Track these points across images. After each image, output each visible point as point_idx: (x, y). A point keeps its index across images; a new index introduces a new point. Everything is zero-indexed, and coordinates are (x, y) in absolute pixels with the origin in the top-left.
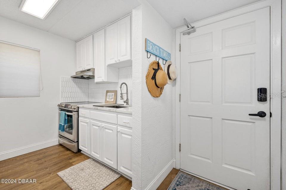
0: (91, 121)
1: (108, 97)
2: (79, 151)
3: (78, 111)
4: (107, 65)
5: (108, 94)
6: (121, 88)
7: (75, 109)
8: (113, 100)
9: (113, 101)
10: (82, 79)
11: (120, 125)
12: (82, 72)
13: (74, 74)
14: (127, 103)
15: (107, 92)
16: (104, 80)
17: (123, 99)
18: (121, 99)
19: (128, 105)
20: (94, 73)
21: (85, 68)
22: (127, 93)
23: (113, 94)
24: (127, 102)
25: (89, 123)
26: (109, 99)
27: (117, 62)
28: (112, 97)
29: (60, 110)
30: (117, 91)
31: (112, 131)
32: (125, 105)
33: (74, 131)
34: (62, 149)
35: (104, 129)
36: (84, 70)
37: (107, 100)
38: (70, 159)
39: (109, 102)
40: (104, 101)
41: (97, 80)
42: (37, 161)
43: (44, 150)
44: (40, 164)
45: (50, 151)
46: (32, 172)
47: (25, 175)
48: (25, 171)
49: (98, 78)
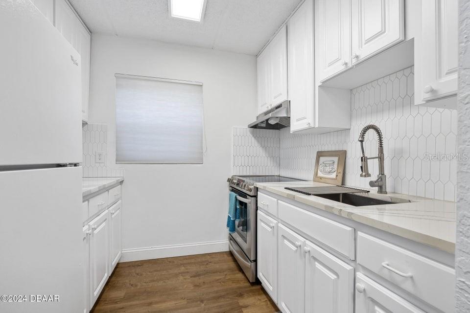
0: (280, 225)
1: (321, 167)
2: (258, 282)
3: (256, 197)
4: (318, 83)
5: (322, 159)
6: (362, 141)
7: (250, 190)
8: (333, 176)
9: (335, 177)
10: (268, 130)
11: (364, 268)
12: (266, 113)
13: (253, 120)
14: (381, 187)
15: (320, 154)
16: (312, 125)
17: (368, 175)
18: (361, 176)
19: (386, 193)
20: (288, 110)
21: (271, 105)
22: (381, 158)
23: (336, 159)
24: (380, 184)
25: (275, 228)
26: (324, 172)
27: (350, 66)
28: (332, 169)
29: (231, 188)
30: (345, 152)
31: (336, 277)
32: (374, 193)
33: (250, 235)
34: (232, 265)
35: (312, 259)
36: (270, 108)
37: (320, 174)
38: (241, 295)
39: (323, 180)
40: (311, 176)
41: (295, 126)
42: (195, 276)
43: (209, 257)
44: (195, 286)
45: (215, 263)
46: (182, 298)
47: (173, 303)
48: (176, 291)
49: (298, 120)
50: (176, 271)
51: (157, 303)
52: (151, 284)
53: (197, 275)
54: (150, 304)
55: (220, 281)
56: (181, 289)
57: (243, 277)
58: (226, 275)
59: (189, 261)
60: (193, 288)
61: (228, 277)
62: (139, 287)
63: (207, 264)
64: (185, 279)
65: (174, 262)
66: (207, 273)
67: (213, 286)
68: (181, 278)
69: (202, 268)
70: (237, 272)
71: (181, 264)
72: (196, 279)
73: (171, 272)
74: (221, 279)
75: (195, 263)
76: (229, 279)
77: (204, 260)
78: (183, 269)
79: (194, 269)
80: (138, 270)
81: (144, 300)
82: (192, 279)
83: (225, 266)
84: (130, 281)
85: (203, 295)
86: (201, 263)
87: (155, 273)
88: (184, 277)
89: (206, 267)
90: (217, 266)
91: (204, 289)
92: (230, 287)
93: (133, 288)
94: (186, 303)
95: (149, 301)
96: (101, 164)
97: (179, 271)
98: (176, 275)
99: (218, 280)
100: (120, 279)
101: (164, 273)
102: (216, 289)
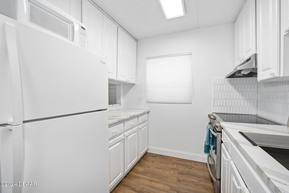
13: (231, 71)
42: (180, 174)
43: (193, 163)
44: (178, 180)
45: (196, 169)
46: (168, 185)
47: (162, 185)
48: (166, 179)
49: (263, 70)
50: (171, 166)
51: (155, 182)
52: (156, 169)
53: (182, 173)
54: (151, 181)
55: (194, 183)
56: (169, 179)
57: (212, 187)
58: (200, 180)
59: (180, 162)
60: (176, 181)
61: (201, 183)
62: (150, 169)
63: (191, 168)
64: (174, 173)
65: (172, 160)
66: (188, 174)
67: (188, 185)
68: (172, 172)
69: (187, 170)
70: (210, 181)
71: (176, 163)
72: (180, 176)
73: (169, 166)
74: (196, 182)
75: (183, 165)
76: (201, 185)
77: (190, 165)
78: (175, 166)
79: (181, 169)
80: (154, 159)
81: (150, 177)
82: (178, 175)
83: (202, 174)
84: (148, 164)
85: (180, 188)
86: (187, 166)
87: (160, 164)
88: (174, 172)
89: (190, 170)
90: (197, 172)
91: (182, 185)
92: (200, 190)
93: (147, 168)
94: (169, 189)
95: (152, 179)
96: (141, 103)
97: (173, 167)
98: (170, 169)
99: (194, 182)
100: (144, 161)
101: (165, 165)
102: (190, 188)
